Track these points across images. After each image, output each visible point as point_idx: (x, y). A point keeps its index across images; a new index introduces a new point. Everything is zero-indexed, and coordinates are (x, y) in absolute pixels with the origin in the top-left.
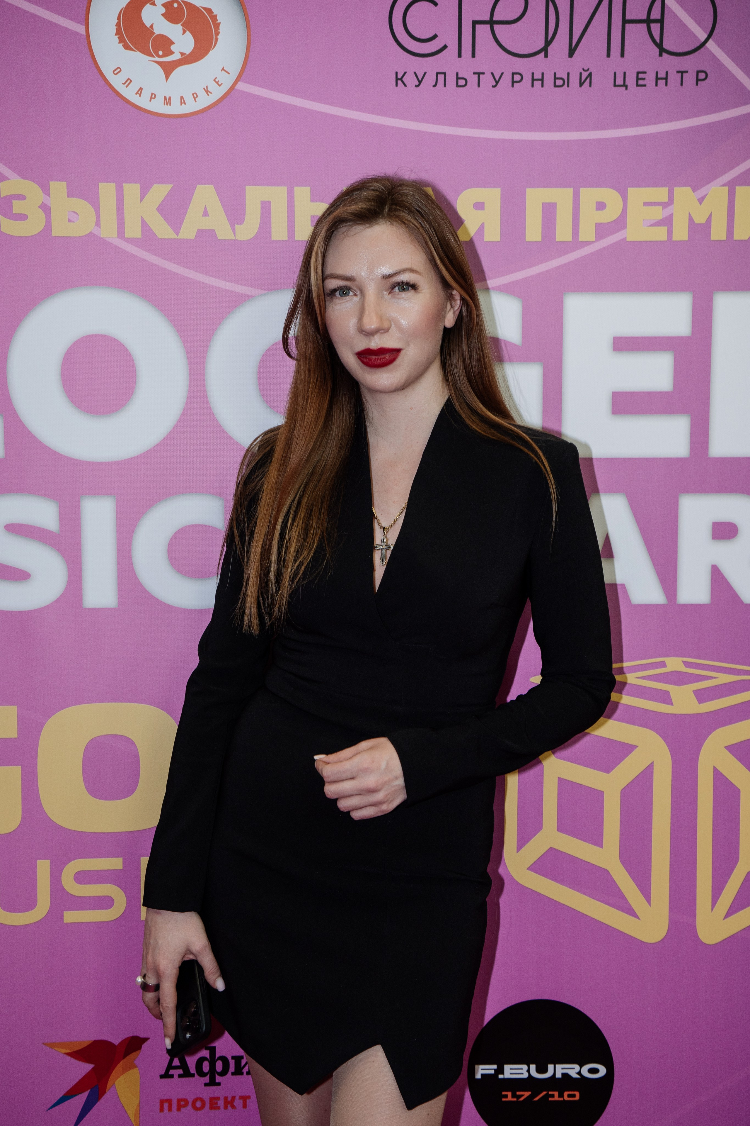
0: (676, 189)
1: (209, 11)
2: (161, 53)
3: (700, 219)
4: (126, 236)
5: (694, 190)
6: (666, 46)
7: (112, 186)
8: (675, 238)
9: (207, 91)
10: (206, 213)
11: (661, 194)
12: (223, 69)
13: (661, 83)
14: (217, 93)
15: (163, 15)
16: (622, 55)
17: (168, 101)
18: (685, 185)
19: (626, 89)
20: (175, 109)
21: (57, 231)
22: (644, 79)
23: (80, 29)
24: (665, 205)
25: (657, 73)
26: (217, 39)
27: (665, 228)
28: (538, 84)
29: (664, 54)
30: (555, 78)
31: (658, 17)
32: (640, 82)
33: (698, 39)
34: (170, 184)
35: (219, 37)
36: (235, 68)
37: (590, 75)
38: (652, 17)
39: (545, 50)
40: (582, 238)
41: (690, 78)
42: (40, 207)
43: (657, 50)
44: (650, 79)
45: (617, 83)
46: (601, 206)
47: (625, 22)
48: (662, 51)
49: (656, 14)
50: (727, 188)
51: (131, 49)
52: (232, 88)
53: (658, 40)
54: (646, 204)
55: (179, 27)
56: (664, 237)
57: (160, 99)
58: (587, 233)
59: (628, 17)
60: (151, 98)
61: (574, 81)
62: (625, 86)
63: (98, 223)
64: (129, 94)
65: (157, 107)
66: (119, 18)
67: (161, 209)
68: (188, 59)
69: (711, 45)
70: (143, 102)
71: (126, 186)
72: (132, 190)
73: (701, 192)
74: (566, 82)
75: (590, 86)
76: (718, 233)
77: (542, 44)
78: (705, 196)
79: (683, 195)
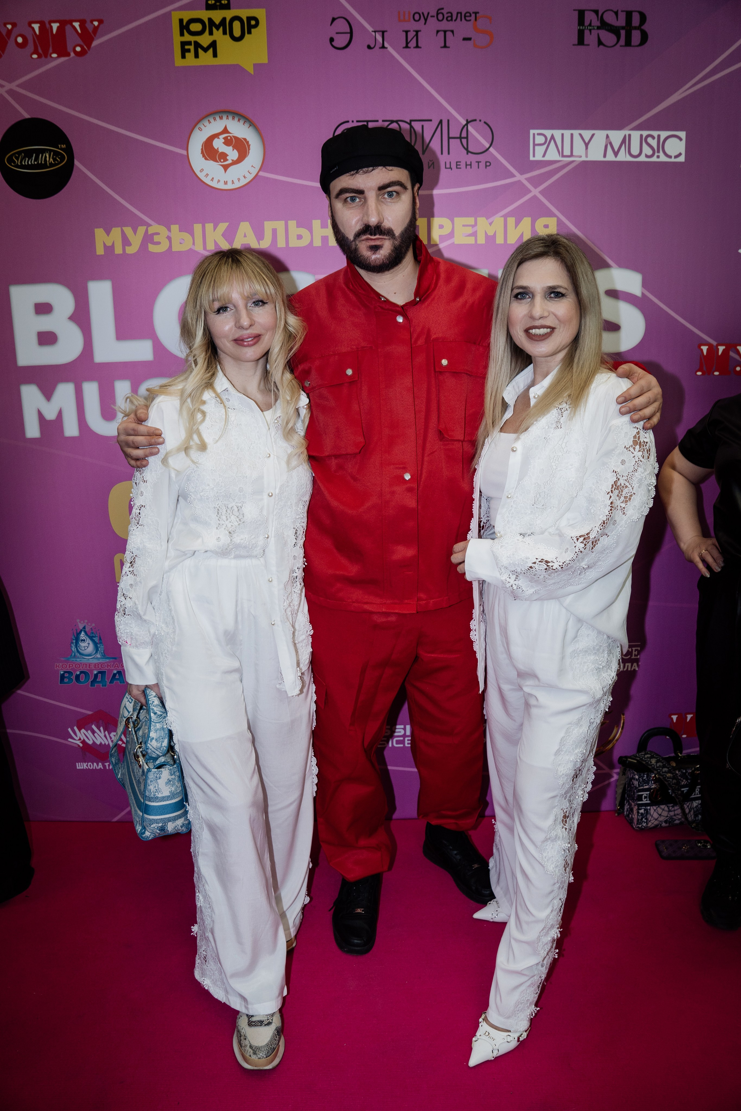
0: (478, 218)
1: (245, 139)
2: (222, 160)
3: (491, 233)
4: (207, 249)
5: (487, 219)
6: (470, 149)
7: (200, 225)
8: (479, 242)
9: (245, 177)
10: (245, 236)
11: (471, 221)
12: (252, 166)
13: (469, 167)
14: (250, 178)
15: (223, 143)
16: (449, 153)
17: (226, 183)
18: (483, 216)
19: (452, 170)
20: (230, 186)
21: (174, 249)
22: (460, 165)
23: (184, 152)
24: (473, 226)
25: (466, 162)
26: (249, 152)
27: (474, 238)
29: (469, 153)
31: (465, 136)
32: (458, 167)
33: (486, 147)
34: (227, 222)
35: (250, 151)
36: (258, 166)
37: (433, 163)
38: (462, 136)
40: (432, 241)
41: (482, 165)
42: (166, 238)
43: (466, 152)
44: (463, 165)
45: (447, 167)
46: (441, 227)
47: (449, 138)
48: (468, 152)
49: (464, 135)
50: (503, 218)
51: (208, 160)
52: (257, 175)
53: (466, 147)
54: (464, 226)
55: (231, 148)
56: (473, 242)
57: (222, 182)
58: (435, 239)
59: (450, 136)
60: (218, 182)
62: (451, 168)
63: (194, 244)
64: (207, 181)
65: (221, 186)
66: (202, 146)
67: (223, 235)
68: (235, 163)
69: (491, 149)
70: (214, 184)
71: (207, 225)
72: (209, 226)
73: (490, 220)
75: (434, 168)
76: (500, 240)
78: (493, 222)
79: (482, 221)
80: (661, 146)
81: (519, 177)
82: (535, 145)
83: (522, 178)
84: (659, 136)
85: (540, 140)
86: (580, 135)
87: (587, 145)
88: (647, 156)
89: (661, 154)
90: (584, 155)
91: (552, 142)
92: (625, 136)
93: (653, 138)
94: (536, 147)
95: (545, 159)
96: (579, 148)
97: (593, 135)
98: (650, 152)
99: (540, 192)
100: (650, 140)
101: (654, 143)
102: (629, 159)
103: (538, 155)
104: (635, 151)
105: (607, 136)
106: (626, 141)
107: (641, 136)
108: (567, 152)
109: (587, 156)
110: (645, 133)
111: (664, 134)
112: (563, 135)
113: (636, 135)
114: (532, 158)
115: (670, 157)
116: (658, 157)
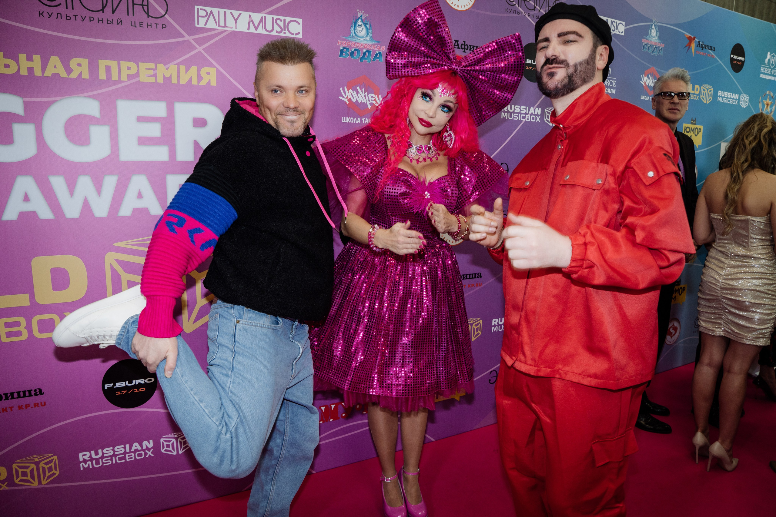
0: (157, 64)
3: (167, 76)
5: (164, 65)
6: (150, 14)
8: (158, 82)
11: (152, 66)
13: (149, 27)
18: (161, 63)
24: (154, 70)
25: (147, 23)
27: (154, 78)
28: (100, 22)
30: (108, 21)
31: (146, 4)
32: (141, 26)
33: (162, 14)
37: (121, 21)
38: (144, 4)
39: (103, 10)
40: (122, 80)
41: (160, 26)
43: (147, 15)
44: (145, 25)
45: (132, 25)
46: (129, 68)
47: (133, 4)
48: (149, 16)
50: (176, 66)
53: (147, 12)
54: (146, 69)
56: (154, 81)
58: (124, 78)
59: (135, 3)
61: (115, 22)
62: (135, 26)
69: (166, 16)
73: (167, 66)
74: (112, 22)
76: (174, 81)
77: (101, 8)
78: (169, 68)
79: (160, 66)
80: (286, 26)
81: (187, 37)
82: (198, 16)
83: (190, 38)
84: (285, 20)
85: (202, 13)
86: (231, 13)
87: (236, 20)
88: (277, 32)
89: (286, 31)
90: (234, 27)
91: (211, 15)
92: (262, 17)
93: (281, 21)
94: (200, 18)
95: (207, 26)
96: (230, 22)
97: (240, 14)
98: (279, 30)
99: (204, 49)
100: (278, 22)
101: (282, 24)
102: (265, 32)
103: (201, 23)
104: (269, 28)
105: (250, 16)
106: (262, 21)
107: (273, 18)
108: (222, 23)
109: (236, 28)
110: (275, 17)
111: (288, 19)
112: (219, 12)
113: (269, 18)
114: (197, 25)
115: (293, 34)
116: (285, 33)
